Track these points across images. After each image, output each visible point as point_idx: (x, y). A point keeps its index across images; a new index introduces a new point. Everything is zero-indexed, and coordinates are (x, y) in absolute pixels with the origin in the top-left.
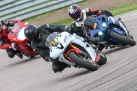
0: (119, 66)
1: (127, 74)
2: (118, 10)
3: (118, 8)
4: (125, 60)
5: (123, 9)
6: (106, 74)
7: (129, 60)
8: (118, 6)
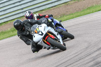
0: (69, 58)
1: (74, 64)
2: (68, 17)
3: (68, 15)
4: (73, 53)
5: (72, 16)
6: (59, 64)
7: (76, 53)
8: (68, 14)
